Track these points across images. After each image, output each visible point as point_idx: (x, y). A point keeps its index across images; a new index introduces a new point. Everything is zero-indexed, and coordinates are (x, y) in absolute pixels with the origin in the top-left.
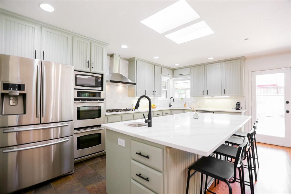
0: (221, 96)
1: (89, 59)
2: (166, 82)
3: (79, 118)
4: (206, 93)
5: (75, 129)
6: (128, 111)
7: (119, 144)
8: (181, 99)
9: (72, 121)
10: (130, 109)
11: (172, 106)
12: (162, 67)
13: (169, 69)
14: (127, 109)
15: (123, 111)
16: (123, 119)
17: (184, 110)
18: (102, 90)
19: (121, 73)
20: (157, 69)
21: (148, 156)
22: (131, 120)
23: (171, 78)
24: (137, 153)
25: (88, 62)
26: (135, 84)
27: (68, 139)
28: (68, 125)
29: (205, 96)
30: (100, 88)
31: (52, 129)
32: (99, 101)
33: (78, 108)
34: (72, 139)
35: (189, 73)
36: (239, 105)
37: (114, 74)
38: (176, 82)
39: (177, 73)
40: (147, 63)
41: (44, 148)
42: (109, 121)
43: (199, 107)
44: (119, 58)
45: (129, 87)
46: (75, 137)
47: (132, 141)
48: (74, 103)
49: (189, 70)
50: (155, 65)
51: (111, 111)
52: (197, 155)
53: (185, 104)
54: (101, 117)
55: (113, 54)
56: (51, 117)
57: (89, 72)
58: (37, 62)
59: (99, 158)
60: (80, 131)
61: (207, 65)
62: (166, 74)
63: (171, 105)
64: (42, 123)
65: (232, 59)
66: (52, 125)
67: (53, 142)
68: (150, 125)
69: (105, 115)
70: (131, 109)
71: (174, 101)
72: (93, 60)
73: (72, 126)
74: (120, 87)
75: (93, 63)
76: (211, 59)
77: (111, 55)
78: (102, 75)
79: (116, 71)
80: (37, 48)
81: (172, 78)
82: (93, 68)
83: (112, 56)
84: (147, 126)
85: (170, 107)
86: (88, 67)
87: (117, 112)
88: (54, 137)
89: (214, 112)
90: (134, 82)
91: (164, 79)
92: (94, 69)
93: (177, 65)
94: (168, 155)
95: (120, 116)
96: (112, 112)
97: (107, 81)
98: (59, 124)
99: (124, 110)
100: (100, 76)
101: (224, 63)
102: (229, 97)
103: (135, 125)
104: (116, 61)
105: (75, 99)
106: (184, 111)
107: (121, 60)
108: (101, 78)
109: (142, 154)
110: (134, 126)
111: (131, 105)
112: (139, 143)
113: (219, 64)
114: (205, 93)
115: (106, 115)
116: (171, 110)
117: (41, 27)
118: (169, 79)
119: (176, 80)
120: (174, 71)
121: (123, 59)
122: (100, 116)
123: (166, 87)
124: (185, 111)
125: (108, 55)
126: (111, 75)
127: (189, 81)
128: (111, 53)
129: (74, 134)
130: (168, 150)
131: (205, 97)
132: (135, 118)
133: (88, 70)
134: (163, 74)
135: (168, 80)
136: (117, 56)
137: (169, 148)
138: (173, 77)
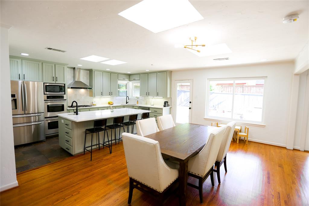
0: (156, 96)
3: (48, 111)
4: (148, 94)
8: (136, 98)
9: (44, 113)
12: (118, 74)
13: (126, 75)
18: (65, 94)
19: (82, 81)
20: (114, 76)
25: (53, 78)
26: (91, 88)
28: (41, 115)
29: (148, 96)
31: (32, 117)
32: (62, 101)
33: (48, 106)
34: (45, 123)
35: (139, 79)
37: (75, 82)
40: (104, 72)
41: (27, 126)
43: (146, 104)
46: (47, 122)
48: (45, 103)
49: (139, 76)
50: (111, 73)
54: (64, 111)
55: (75, 68)
56: (31, 111)
58: (20, 82)
62: (122, 79)
63: (127, 102)
64: (26, 113)
66: (32, 115)
67: (33, 123)
69: (67, 110)
71: (129, 99)
72: (57, 76)
73: (44, 115)
74: (82, 91)
75: (57, 78)
76: (148, 71)
78: (65, 84)
79: (77, 80)
80: (20, 72)
88: (33, 121)
92: (58, 81)
93: (129, 73)
97: (68, 87)
98: (36, 114)
105: (45, 100)
108: (64, 86)
117: (22, 60)
120: (131, 76)
121: (84, 70)
129: (46, 120)
133: (54, 82)
134: (119, 79)
138: (130, 80)
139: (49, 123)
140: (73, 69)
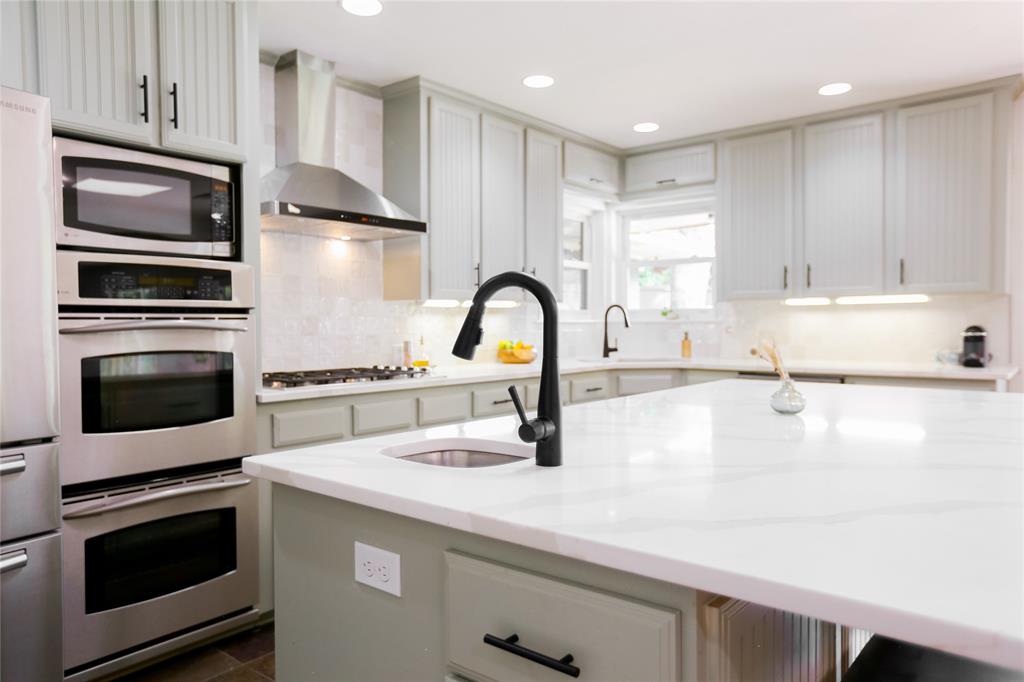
0: (885, 291)
1: (146, 67)
2: (582, 224)
5: (70, 491)
6: (388, 378)
7: (361, 576)
8: (665, 314)
9: (48, 440)
10: (399, 368)
11: (615, 350)
12: (566, 140)
13: (604, 151)
14: (382, 367)
15: (356, 377)
16: (361, 426)
17: (682, 370)
18: (235, 257)
19: (339, 166)
20: (542, 150)
21: (569, 659)
22: (404, 428)
23: (607, 204)
24: (489, 640)
25: (144, 86)
26: (420, 227)
27: (23, 558)
28: (21, 469)
29: (794, 295)
30: (223, 248)
32: (216, 321)
33: (90, 366)
34: (54, 555)
35: (709, 176)
36: (981, 339)
37: (298, 171)
38: (634, 225)
39: (644, 173)
40: (486, 111)
42: (281, 438)
44: (325, 80)
45: (385, 247)
46: (73, 542)
47: (450, 557)
48: (62, 332)
49: (710, 158)
50: (527, 128)
51: (291, 380)
52: (842, 628)
53: (686, 338)
54: (230, 414)
55: (294, 53)
57: (154, 145)
59: (224, 653)
60: (107, 501)
61: (810, 130)
62: (586, 181)
63: (611, 345)
65: (946, 94)
68: (548, 455)
69: (259, 404)
70: (405, 369)
71: (627, 326)
72: (171, 77)
73: (51, 470)
74: (338, 245)
75: (174, 93)
76: (836, 90)
77: (282, 58)
78: (236, 169)
79: (312, 154)
81: (615, 200)
82: (175, 120)
83: (284, 64)
84: (533, 460)
85: (606, 355)
86: (145, 115)
87: (326, 382)
89: (846, 380)
90: (419, 216)
91: (576, 206)
92: (185, 130)
93: (647, 129)
94: (714, 649)
95: (342, 410)
96: (295, 384)
97: (265, 208)
99: (363, 373)
100: (222, 174)
101: (903, 114)
102: (923, 298)
103: (446, 456)
104: (314, 92)
105: (63, 308)
106: (681, 375)
107: (340, 91)
108: (229, 185)
109: (522, 643)
110: (442, 463)
111: (402, 345)
112: (501, 569)
113: (876, 120)
114: (797, 277)
115: (264, 400)
116: (615, 374)
118: (597, 204)
119: (638, 215)
121: (350, 88)
122: (225, 408)
123: (582, 250)
124: (691, 377)
125: (265, 57)
126: (285, 175)
127: (703, 217)
128: (282, 46)
129: (66, 518)
130: (713, 614)
131: (790, 302)
132: (426, 417)
133: (145, 134)
134: (569, 177)
135: (595, 212)
136: (316, 65)
137: (719, 601)
138: (623, 194)
139: (93, 546)
140: (272, 69)
